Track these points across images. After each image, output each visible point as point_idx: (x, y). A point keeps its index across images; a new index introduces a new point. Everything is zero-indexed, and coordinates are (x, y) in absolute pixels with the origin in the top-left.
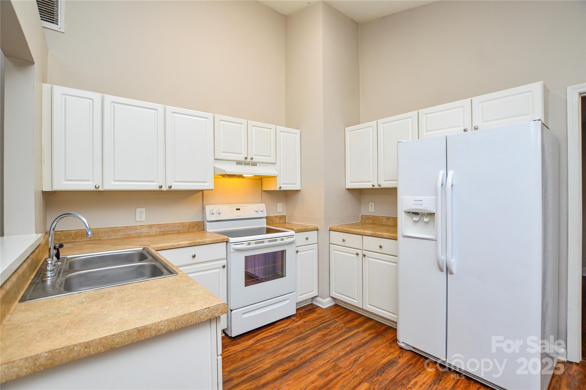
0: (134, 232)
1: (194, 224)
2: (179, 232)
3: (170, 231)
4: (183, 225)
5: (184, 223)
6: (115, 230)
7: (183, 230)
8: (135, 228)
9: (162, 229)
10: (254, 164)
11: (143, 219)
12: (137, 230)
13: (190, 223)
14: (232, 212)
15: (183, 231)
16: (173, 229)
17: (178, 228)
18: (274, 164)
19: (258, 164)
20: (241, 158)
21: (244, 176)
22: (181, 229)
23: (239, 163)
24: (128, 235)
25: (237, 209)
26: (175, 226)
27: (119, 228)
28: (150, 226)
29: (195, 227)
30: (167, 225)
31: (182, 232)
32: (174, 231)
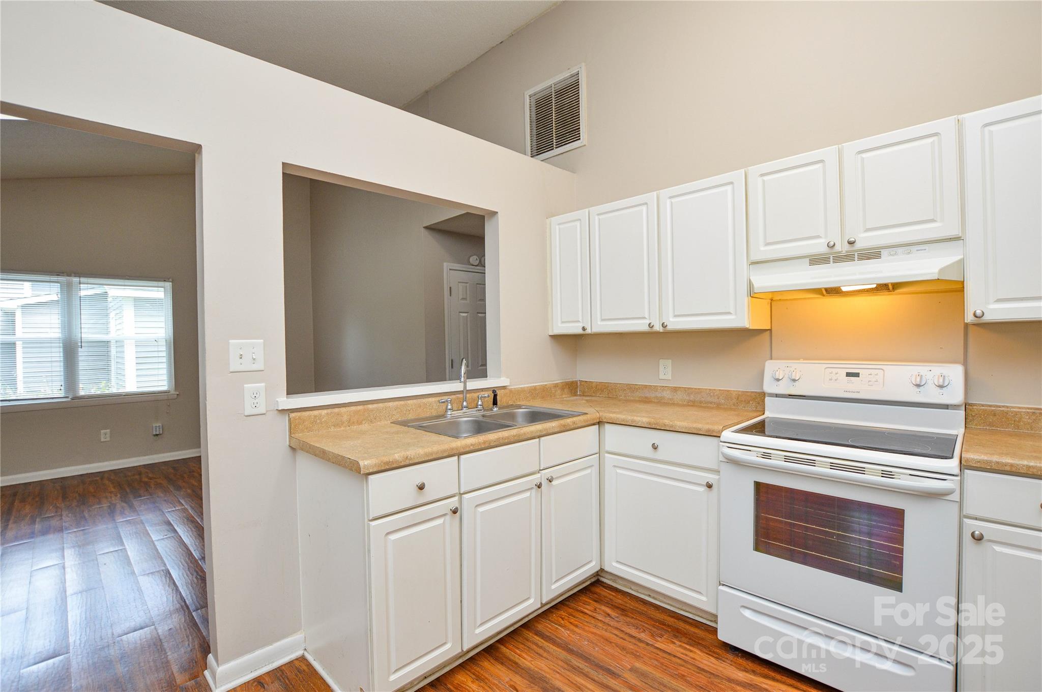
0: (653, 395)
1: (748, 396)
2: (718, 407)
3: (704, 402)
4: (727, 394)
5: (728, 391)
6: (632, 388)
7: (727, 405)
8: (655, 388)
9: (692, 397)
10: (872, 254)
11: (669, 376)
12: (657, 393)
13: (740, 393)
14: (831, 379)
15: (726, 407)
16: (709, 399)
17: (718, 399)
18: (958, 238)
19: (884, 253)
20: (819, 246)
21: (844, 289)
22: (723, 401)
23: (816, 260)
24: (646, 397)
25: (848, 375)
26: (712, 394)
27: (637, 387)
28: (675, 389)
29: (749, 402)
30: (699, 391)
31: (724, 408)
32: (711, 403)
